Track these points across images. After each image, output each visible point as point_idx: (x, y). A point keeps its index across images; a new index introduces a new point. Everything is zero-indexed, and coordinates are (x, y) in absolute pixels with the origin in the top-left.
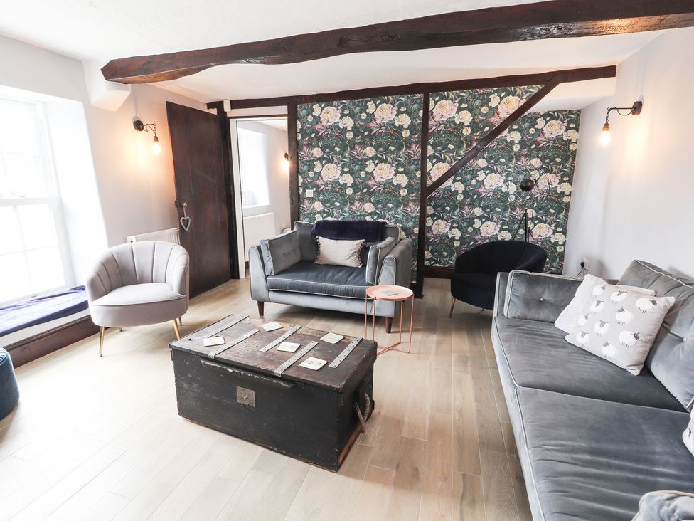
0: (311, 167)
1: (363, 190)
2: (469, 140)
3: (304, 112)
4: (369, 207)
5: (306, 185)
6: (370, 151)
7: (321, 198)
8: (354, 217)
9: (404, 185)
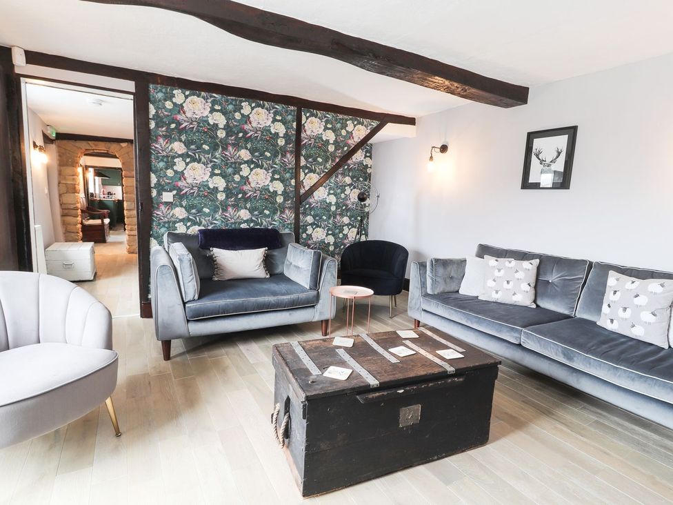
0: (170, 165)
1: (237, 195)
2: (333, 155)
3: (160, 95)
4: (244, 214)
5: (163, 186)
6: (245, 154)
7: (184, 203)
8: (227, 225)
9: (280, 192)
